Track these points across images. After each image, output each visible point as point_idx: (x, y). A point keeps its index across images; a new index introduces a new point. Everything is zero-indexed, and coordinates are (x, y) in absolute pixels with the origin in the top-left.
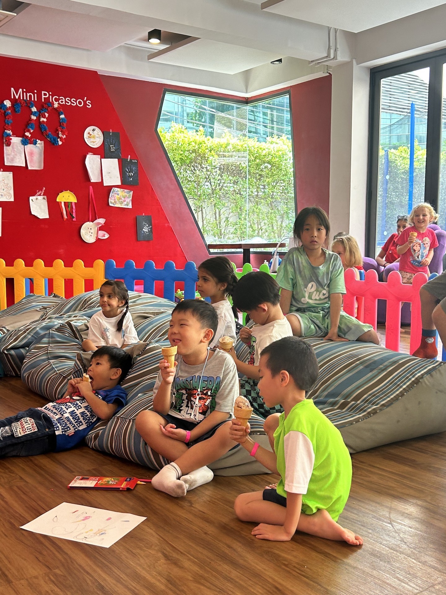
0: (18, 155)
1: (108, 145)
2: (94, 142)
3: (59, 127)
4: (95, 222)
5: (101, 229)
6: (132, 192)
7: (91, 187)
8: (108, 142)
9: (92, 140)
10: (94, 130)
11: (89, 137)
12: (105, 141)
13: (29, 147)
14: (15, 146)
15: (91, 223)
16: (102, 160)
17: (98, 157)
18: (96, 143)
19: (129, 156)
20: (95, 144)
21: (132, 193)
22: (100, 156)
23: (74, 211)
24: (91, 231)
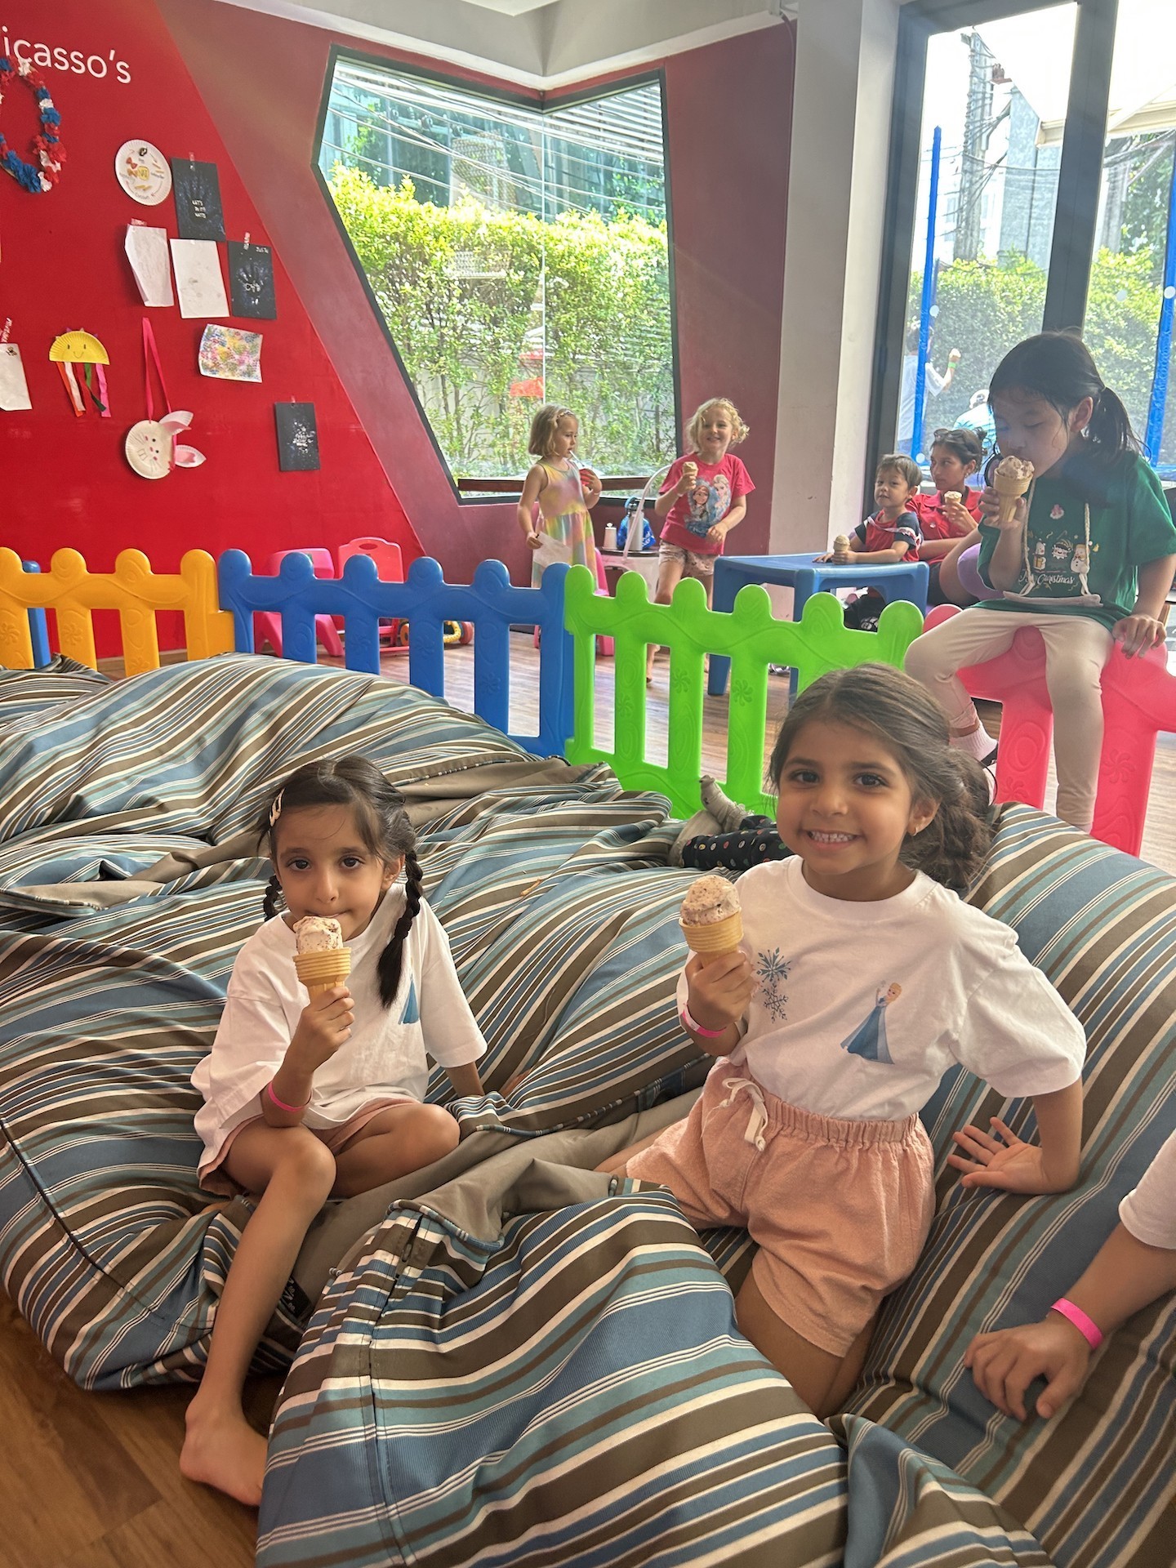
1: (187, 198)
2: (144, 188)
3: (39, 138)
4: (162, 421)
5: (181, 439)
6: (261, 336)
7: (146, 322)
8: (185, 193)
9: (139, 181)
10: (142, 152)
11: (130, 173)
12: (176, 186)
15: (153, 423)
16: (172, 241)
17: (158, 235)
18: (153, 191)
19: (247, 235)
20: (148, 193)
21: (259, 340)
22: (164, 231)
23: (103, 390)
24: (156, 447)
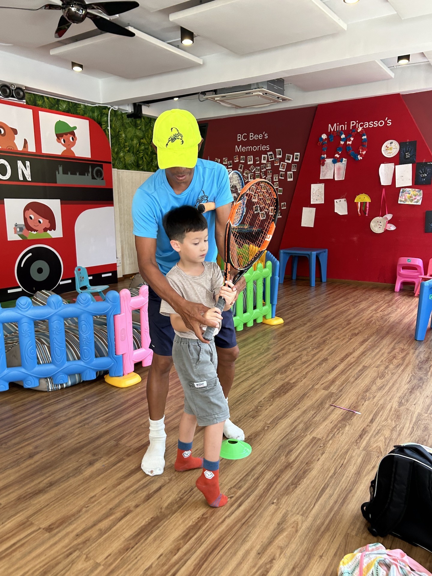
0: (329, 171)
1: (404, 152)
2: (390, 153)
3: (360, 146)
4: (384, 217)
5: (390, 222)
6: (422, 190)
7: (384, 189)
9: (389, 151)
10: (391, 143)
11: (386, 150)
12: (401, 150)
13: (338, 164)
14: (328, 165)
15: (381, 217)
16: (396, 166)
17: (392, 165)
18: (393, 153)
20: (391, 154)
21: (422, 192)
23: (367, 209)
24: (380, 224)
